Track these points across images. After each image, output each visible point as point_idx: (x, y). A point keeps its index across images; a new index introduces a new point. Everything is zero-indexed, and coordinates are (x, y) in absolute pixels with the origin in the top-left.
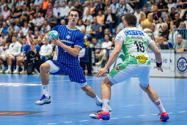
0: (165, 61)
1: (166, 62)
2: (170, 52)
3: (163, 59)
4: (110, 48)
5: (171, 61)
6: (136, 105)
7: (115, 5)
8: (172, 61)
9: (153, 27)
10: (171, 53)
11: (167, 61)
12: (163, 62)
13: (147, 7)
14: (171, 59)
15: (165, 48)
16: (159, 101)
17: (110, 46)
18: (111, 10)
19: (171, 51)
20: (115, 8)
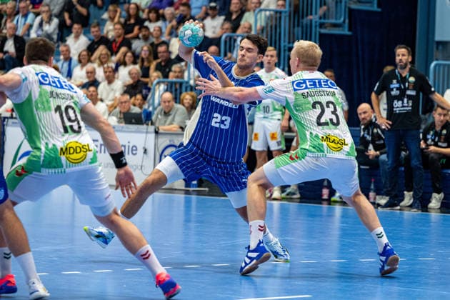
0: (132, 150)
1: (136, 154)
2: (145, 131)
3: (129, 147)
4: (8, 115)
5: (145, 151)
6: (58, 248)
7: (25, 16)
8: (148, 151)
9: (110, 72)
10: (147, 132)
11: (136, 150)
12: (128, 154)
13: (98, 25)
14: (146, 147)
15: (133, 121)
16: (148, 251)
17: (7, 111)
18: (16, 29)
19: (147, 129)
20: (25, 24)
